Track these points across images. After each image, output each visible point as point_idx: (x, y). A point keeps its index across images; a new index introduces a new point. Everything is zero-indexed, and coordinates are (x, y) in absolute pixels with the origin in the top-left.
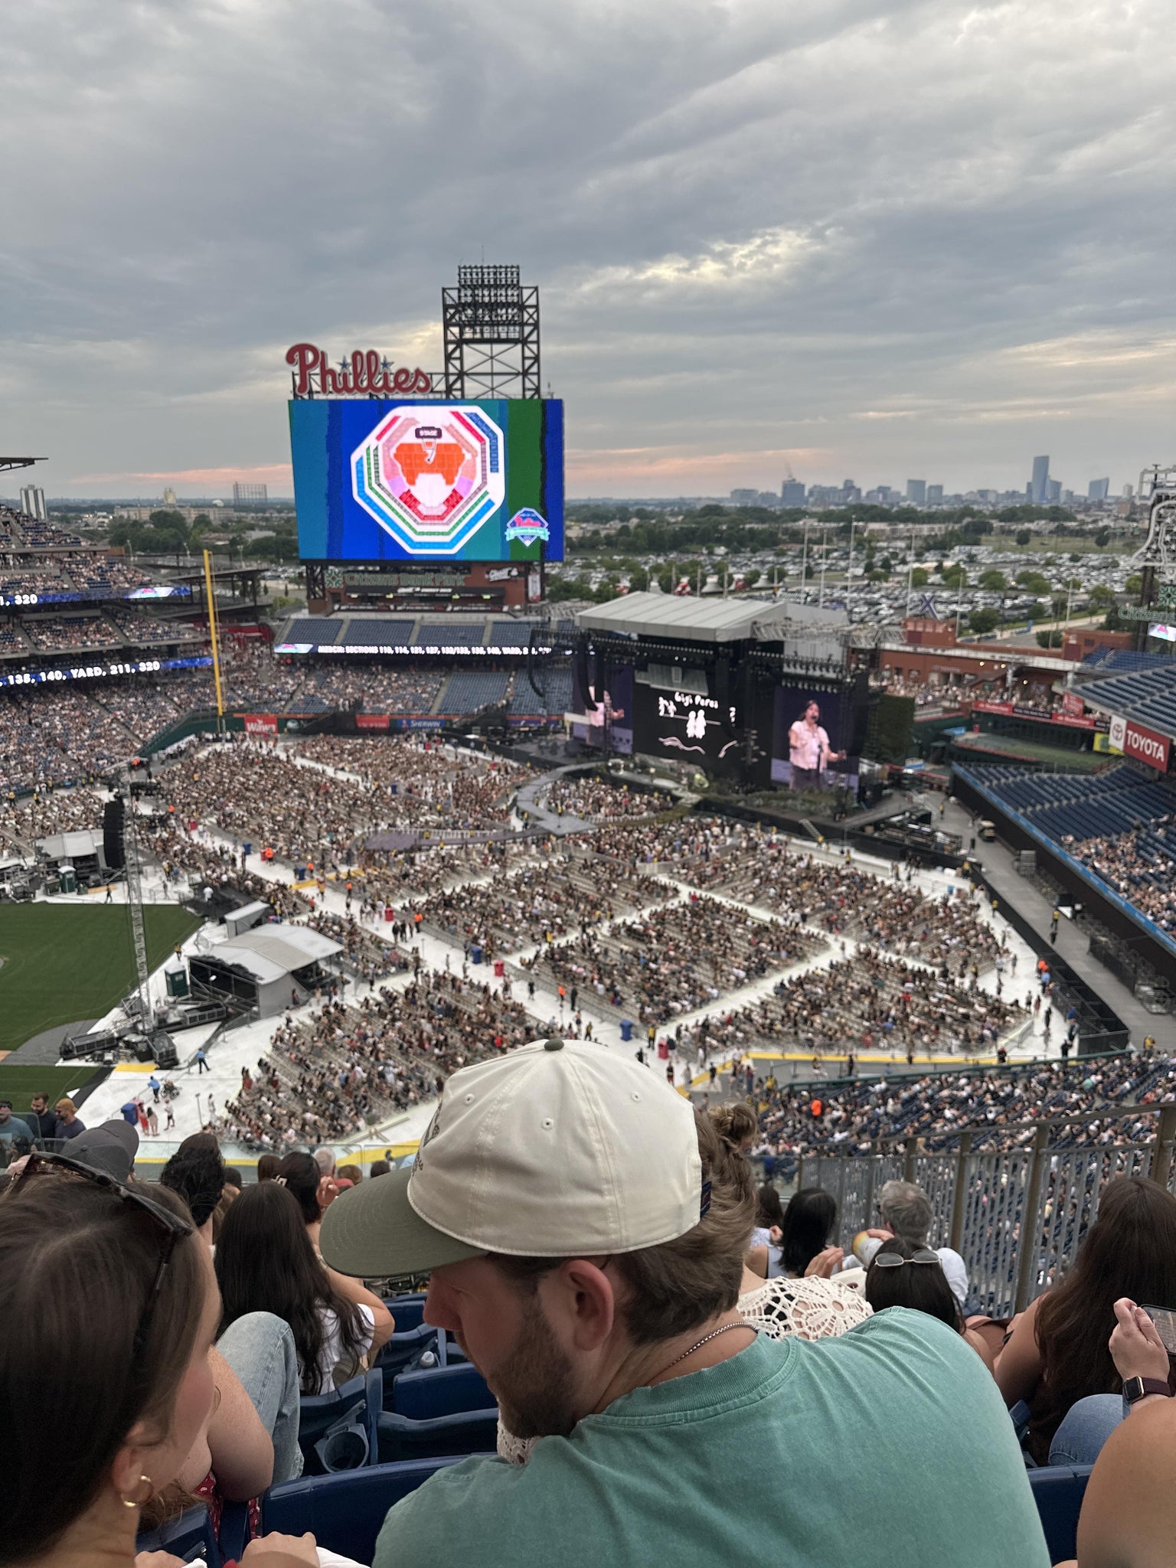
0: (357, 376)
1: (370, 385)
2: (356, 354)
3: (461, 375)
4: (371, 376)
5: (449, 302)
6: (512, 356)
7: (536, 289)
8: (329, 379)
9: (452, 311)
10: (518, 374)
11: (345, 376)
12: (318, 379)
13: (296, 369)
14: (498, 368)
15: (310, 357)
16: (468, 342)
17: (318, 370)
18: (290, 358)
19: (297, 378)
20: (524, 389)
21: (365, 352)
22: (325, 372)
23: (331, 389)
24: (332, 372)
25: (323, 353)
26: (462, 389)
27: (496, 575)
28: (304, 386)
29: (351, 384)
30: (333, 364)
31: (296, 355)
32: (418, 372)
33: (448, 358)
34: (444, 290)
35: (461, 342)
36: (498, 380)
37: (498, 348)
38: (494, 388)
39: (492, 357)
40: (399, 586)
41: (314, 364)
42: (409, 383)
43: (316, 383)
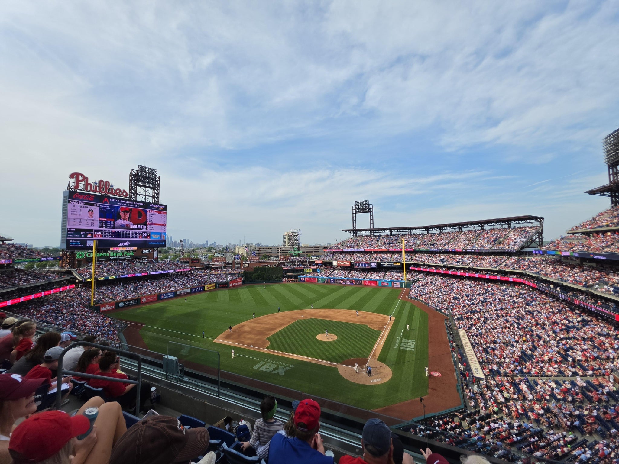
0: (100, 188)
1: (106, 191)
2: (101, 181)
4: (106, 189)
5: (133, 173)
6: (150, 192)
7: (159, 177)
8: (88, 187)
9: (134, 176)
10: (151, 197)
11: (96, 187)
12: (83, 186)
13: (73, 180)
14: (147, 194)
15: (81, 178)
16: (139, 186)
17: (84, 183)
18: (72, 176)
20: (154, 201)
21: (104, 181)
22: (87, 184)
23: (89, 190)
24: (90, 184)
25: (87, 178)
26: (136, 198)
27: (144, 252)
28: (76, 186)
29: (98, 190)
30: (90, 182)
31: (75, 175)
32: (124, 191)
34: (132, 170)
35: (136, 185)
36: (147, 197)
37: (147, 189)
38: (145, 199)
39: (146, 191)
40: (110, 257)
41: (82, 181)
42: (120, 193)
43: (81, 186)
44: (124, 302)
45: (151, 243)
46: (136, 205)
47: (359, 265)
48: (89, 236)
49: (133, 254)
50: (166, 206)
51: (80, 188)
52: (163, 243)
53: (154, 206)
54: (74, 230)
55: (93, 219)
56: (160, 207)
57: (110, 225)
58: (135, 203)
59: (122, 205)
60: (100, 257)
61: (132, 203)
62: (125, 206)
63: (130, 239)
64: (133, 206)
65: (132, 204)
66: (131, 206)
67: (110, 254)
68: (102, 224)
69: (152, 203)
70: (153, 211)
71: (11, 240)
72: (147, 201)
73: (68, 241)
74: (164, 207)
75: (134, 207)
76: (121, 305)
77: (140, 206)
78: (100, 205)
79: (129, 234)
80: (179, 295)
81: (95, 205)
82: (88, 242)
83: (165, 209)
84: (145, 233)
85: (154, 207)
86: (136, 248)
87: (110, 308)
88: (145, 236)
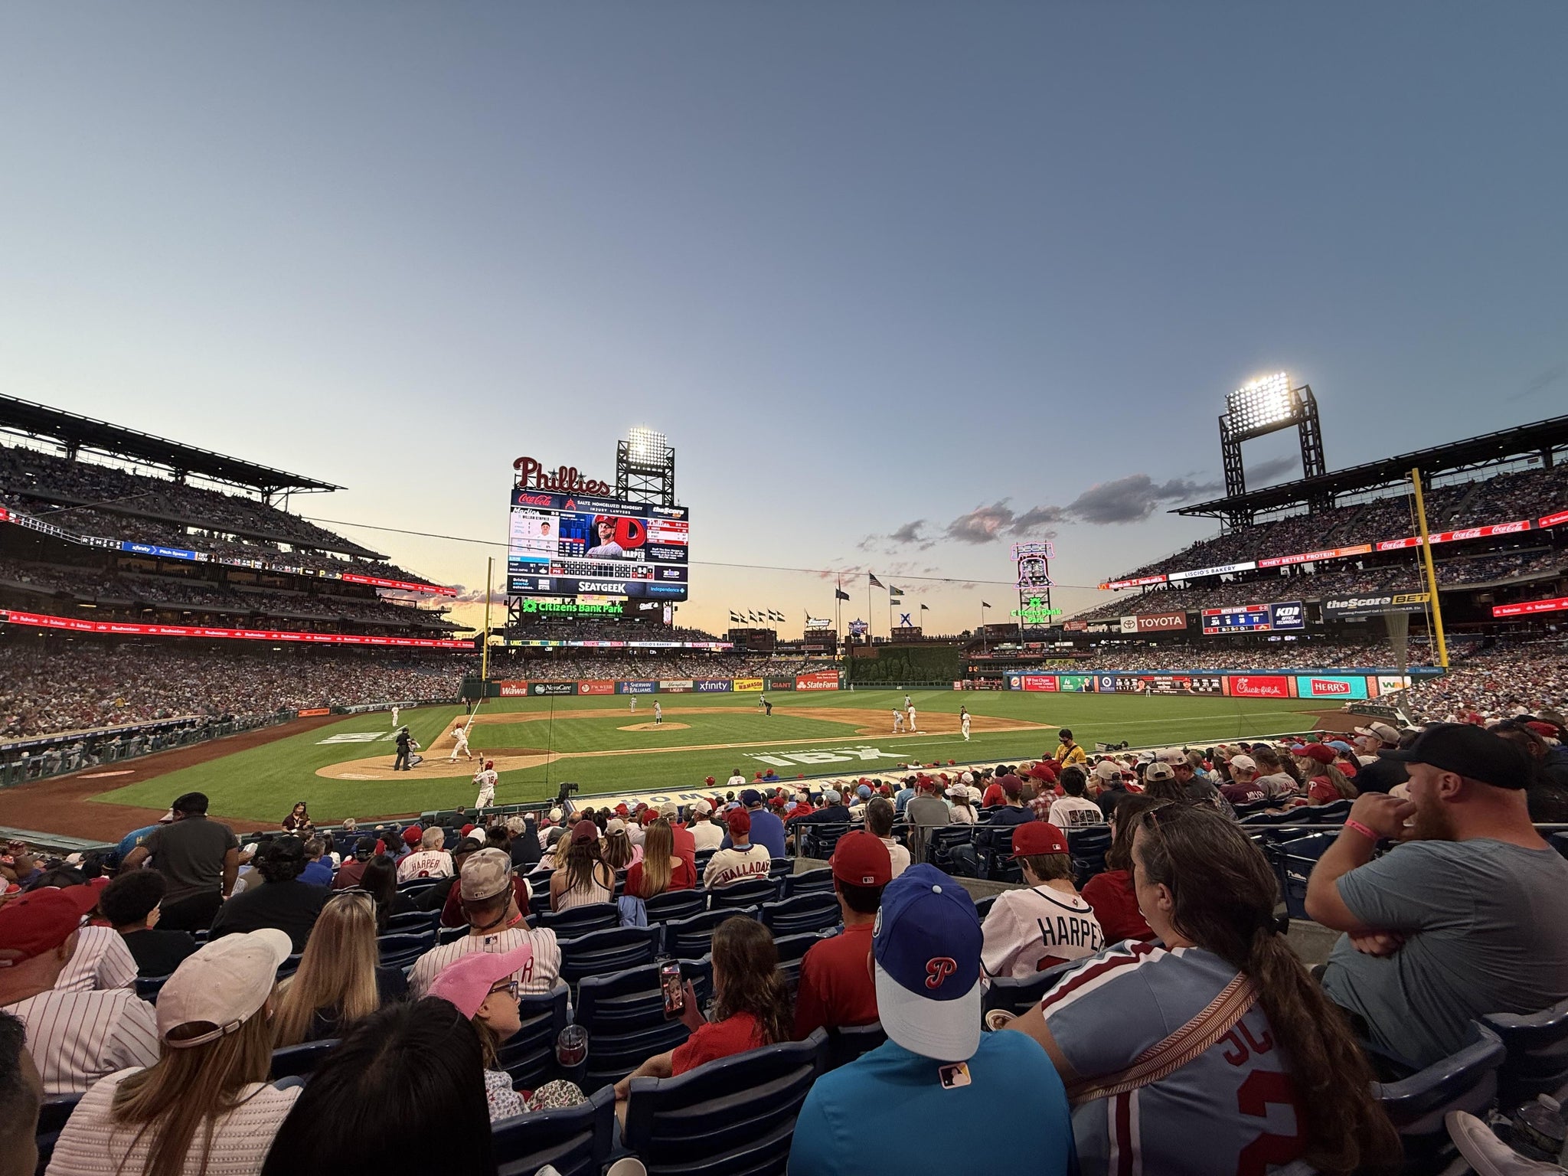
0: (562, 481)
1: (571, 487)
2: (562, 468)
3: (626, 489)
4: (571, 482)
5: (621, 447)
6: (657, 483)
7: (673, 449)
8: (543, 481)
9: (622, 455)
10: (658, 493)
11: (554, 481)
12: (534, 481)
13: (520, 472)
14: (650, 488)
15: (530, 466)
16: (634, 472)
17: (535, 474)
18: (516, 465)
19: (519, 479)
20: (664, 502)
21: (568, 468)
22: (540, 476)
23: (542, 486)
24: (545, 477)
25: (540, 465)
26: (626, 497)
27: (643, 607)
28: (524, 482)
29: (557, 485)
30: (543, 472)
31: (522, 463)
32: (602, 483)
33: (619, 479)
34: (620, 442)
35: (628, 471)
36: (649, 495)
37: (649, 478)
38: (646, 499)
39: (646, 482)
40: (578, 612)
41: (532, 471)
42: (597, 487)
43: (532, 482)
44: (545, 685)
45: (656, 589)
46: (625, 510)
47: (1223, 623)
48: (541, 571)
49: (620, 610)
50: (686, 510)
51: (529, 484)
52: (682, 591)
53: (662, 510)
54: (519, 560)
55: (547, 537)
56: (674, 512)
57: (578, 551)
58: (623, 507)
59: (598, 512)
60: (561, 612)
61: (618, 506)
62: (604, 512)
63: (613, 579)
64: (619, 514)
65: (616, 509)
66: (616, 513)
67: (578, 607)
68: (564, 549)
69: (655, 505)
70: (660, 521)
71: (387, 558)
72: (648, 502)
73: (510, 578)
74: (682, 512)
75: (622, 514)
76: (539, 689)
77: (633, 513)
78: (560, 513)
79: (611, 568)
80: (666, 691)
81: (553, 513)
82: (540, 581)
83: (685, 517)
84: (642, 567)
85: (662, 514)
86: (626, 599)
87: (518, 692)
88: (642, 573)
